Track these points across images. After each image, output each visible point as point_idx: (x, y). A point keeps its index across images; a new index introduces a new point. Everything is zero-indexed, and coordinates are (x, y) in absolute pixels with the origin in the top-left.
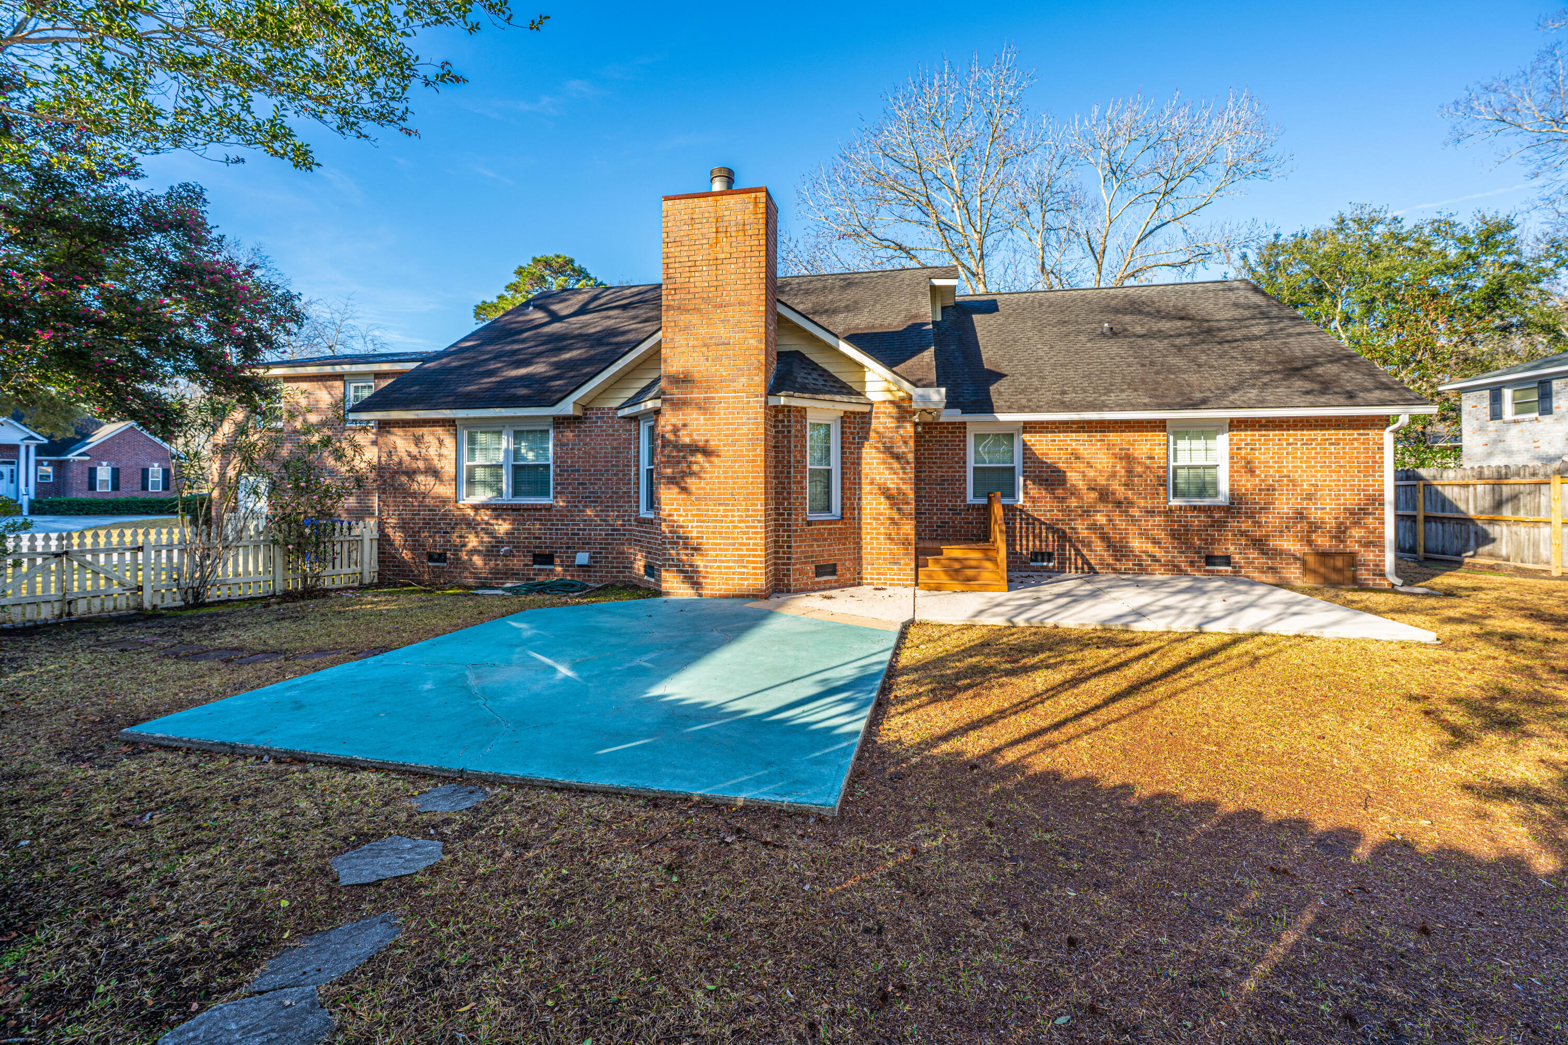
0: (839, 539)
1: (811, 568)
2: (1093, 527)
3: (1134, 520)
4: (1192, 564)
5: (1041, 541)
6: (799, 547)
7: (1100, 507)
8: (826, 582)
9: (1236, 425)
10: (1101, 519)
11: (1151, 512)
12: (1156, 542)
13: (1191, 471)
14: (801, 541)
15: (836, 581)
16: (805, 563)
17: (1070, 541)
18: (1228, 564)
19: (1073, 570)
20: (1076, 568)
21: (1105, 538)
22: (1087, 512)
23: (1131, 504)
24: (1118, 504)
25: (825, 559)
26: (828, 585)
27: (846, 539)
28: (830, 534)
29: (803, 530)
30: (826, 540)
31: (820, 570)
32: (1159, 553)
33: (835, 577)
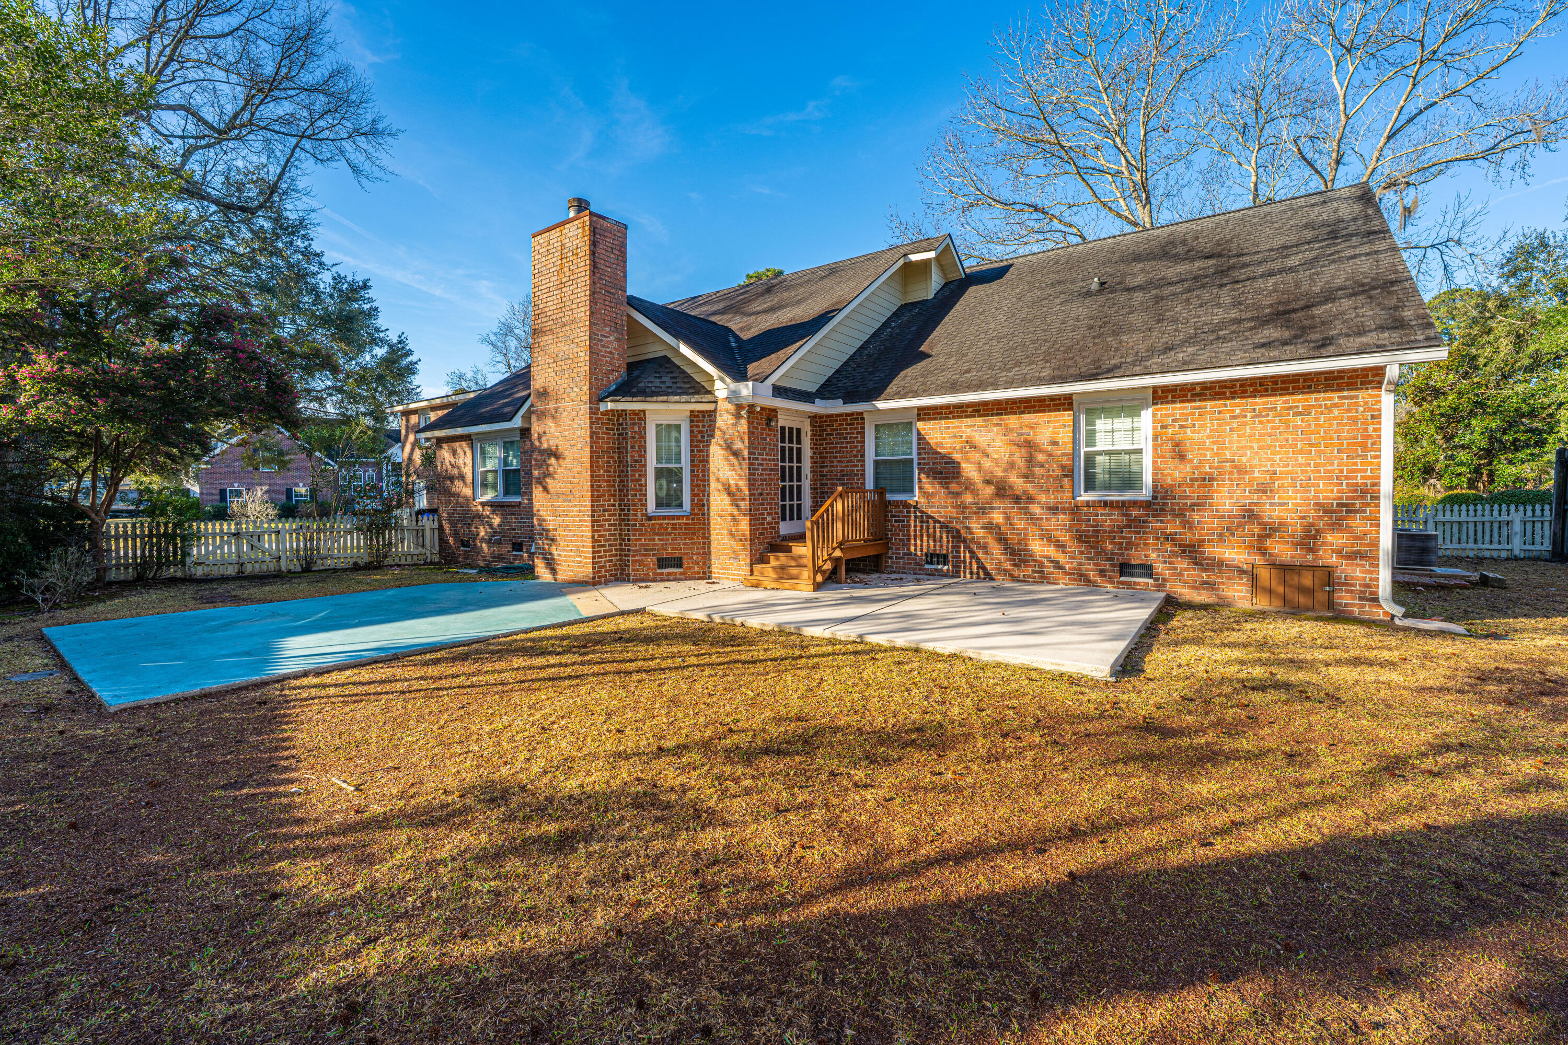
0: (684, 534)
1: (651, 561)
2: (990, 527)
3: (1033, 519)
4: (1103, 573)
5: (935, 541)
6: (637, 540)
7: (997, 503)
8: (669, 574)
9: (1161, 395)
10: (998, 517)
11: (1054, 510)
12: (1060, 546)
13: (1113, 457)
14: (641, 535)
15: (681, 574)
16: (645, 555)
17: (965, 542)
18: (1150, 575)
19: (968, 576)
20: (971, 573)
21: (1002, 539)
22: (982, 510)
23: (1031, 499)
24: (1017, 500)
25: (669, 552)
26: (671, 577)
27: (694, 534)
28: (673, 529)
29: (643, 525)
30: (670, 534)
31: (663, 563)
32: (1062, 559)
33: (681, 570)
